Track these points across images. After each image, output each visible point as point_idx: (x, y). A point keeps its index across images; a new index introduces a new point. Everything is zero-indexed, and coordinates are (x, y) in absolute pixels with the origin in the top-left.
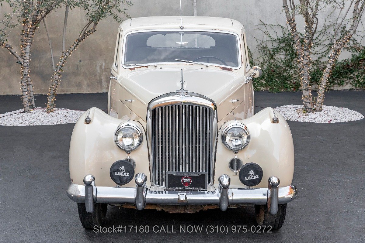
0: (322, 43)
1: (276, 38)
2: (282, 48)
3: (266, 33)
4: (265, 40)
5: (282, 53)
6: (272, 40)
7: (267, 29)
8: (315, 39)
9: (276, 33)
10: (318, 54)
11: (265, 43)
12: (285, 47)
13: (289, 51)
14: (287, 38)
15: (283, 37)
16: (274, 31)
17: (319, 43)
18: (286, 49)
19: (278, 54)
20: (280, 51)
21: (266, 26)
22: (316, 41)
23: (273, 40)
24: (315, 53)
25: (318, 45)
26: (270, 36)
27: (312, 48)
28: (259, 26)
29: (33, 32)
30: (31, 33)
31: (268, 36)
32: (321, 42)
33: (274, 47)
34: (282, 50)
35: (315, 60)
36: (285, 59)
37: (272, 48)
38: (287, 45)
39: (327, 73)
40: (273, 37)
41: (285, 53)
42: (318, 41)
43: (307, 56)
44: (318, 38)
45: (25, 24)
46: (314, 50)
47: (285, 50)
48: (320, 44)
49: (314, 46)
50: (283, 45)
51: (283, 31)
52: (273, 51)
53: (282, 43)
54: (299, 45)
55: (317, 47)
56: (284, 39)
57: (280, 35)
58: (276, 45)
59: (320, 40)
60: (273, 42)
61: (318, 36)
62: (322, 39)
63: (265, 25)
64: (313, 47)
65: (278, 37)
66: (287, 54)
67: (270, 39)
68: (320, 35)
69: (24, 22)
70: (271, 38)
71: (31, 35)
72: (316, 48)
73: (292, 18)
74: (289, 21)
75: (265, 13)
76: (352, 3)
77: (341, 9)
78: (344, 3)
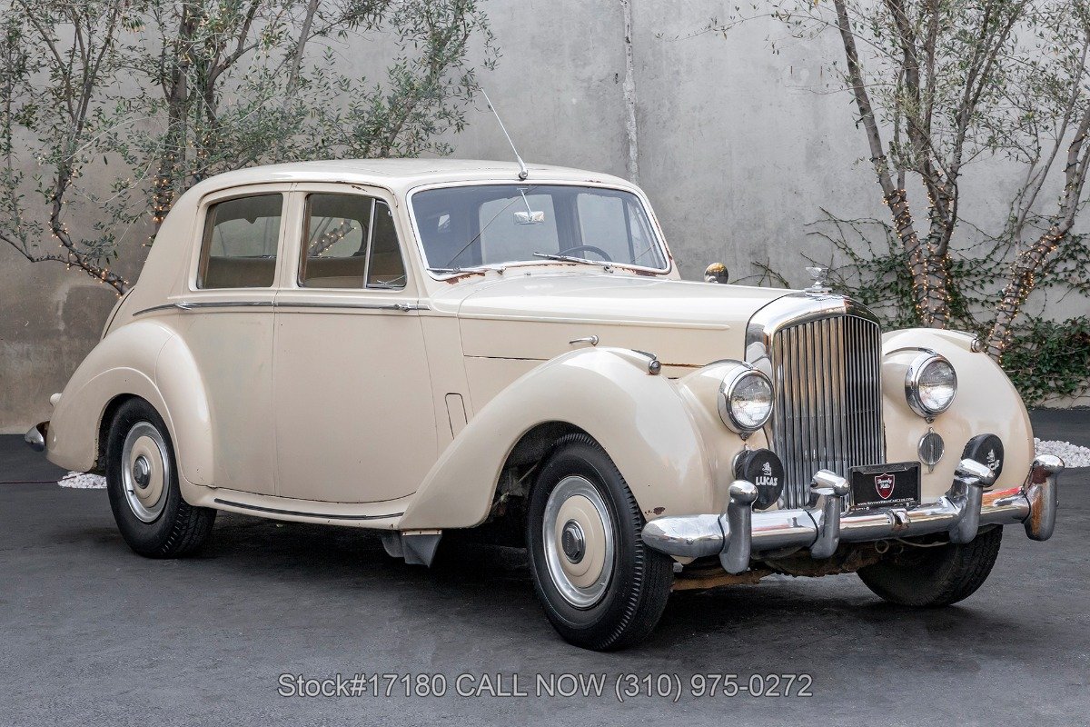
0: (1003, 272)
1: (869, 257)
2: (889, 287)
3: (839, 244)
4: (837, 265)
5: (888, 303)
6: (858, 263)
7: (843, 231)
8: (985, 262)
9: (869, 243)
10: (993, 303)
11: (840, 272)
12: (897, 284)
13: (910, 296)
14: (901, 258)
15: (889, 254)
16: (863, 239)
17: (997, 271)
18: (902, 291)
19: (877, 305)
20: (883, 296)
21: (840, 224)
22: (986, 267)
23: (860, 266)
24: (987, 302)
25: (993, 277)
26: (853, 254)
27: (976, 288)
28: (820, 224)
31: (847, 253)
32: (1002, 269)
33: (866, 283)
34: (888, 293)
35: (987, 320)
36: (899, 319)
37: (858, 286)
38: (903, 278)
39: (999, 337)
40: (862, 257)
41: (898, 302)
42: (992, 265)
43: (936, 290)
44: (992, 257)
46: (982, 291)
47: (897, 293)
48: (1000, 274)
49: (983, 281)
50: (890, 278)
51: (890, 239)
52: (862, 295)
53: (886, 272)
54: (918, 263)
55: (992, 282)
56: (894, 261)
57: (882, 250)
58: (869, 277)
59: (998, 264)
60: (861, 270)
61: (993, 253)
62: (1004, 261)
63: (835, 222)
64: (980, 282)
65: (874, 255)
66: (903, 305)
67: (853, 263)
68: (996, 249)
69: (158, 214)
70: (855, 260)
72: (987, 286)
73: (896, 188)
74: (888, 198)
75: (835, 188)
76: (1057, 146)
77: (1033, 163)
78: (1039, 148)
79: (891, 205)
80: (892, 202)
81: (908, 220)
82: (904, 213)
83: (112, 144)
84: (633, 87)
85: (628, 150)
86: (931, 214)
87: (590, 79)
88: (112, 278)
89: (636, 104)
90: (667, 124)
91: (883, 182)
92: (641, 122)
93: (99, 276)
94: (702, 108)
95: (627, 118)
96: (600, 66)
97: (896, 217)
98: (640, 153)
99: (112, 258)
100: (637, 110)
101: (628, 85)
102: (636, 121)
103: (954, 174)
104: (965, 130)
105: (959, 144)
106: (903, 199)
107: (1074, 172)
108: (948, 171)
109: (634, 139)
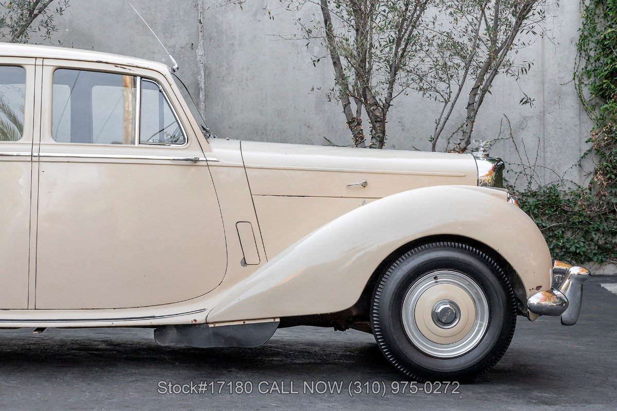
73: (355, 116)
74: (349, 123)
75: (334, 125)
76: (460, 89)
77: (446, 103)
78: (451, 92)
79: (350, 127)
80: (351, 125)
81: (362, 138)
82: (360, 133)
84: (203, 53)
85: (199, 94)
86: (371, 132)
87: (175, 46)
89: (204, 65)
90: (225, 78)
91: (346, 111)
92: (207, 76)
94: (248, 68)
95: (198, 73)
96: (182, 38)
97: (354, 136)
98: (206, 96)
100: (206, 68)
101: (200, 52)
102: (205, 74)
103: (388, 105)
104: (395, 74)
105: (391, 83)
106: (359, 124)
107: (473, 108)
108: (384, 102)
109: (203, 87)
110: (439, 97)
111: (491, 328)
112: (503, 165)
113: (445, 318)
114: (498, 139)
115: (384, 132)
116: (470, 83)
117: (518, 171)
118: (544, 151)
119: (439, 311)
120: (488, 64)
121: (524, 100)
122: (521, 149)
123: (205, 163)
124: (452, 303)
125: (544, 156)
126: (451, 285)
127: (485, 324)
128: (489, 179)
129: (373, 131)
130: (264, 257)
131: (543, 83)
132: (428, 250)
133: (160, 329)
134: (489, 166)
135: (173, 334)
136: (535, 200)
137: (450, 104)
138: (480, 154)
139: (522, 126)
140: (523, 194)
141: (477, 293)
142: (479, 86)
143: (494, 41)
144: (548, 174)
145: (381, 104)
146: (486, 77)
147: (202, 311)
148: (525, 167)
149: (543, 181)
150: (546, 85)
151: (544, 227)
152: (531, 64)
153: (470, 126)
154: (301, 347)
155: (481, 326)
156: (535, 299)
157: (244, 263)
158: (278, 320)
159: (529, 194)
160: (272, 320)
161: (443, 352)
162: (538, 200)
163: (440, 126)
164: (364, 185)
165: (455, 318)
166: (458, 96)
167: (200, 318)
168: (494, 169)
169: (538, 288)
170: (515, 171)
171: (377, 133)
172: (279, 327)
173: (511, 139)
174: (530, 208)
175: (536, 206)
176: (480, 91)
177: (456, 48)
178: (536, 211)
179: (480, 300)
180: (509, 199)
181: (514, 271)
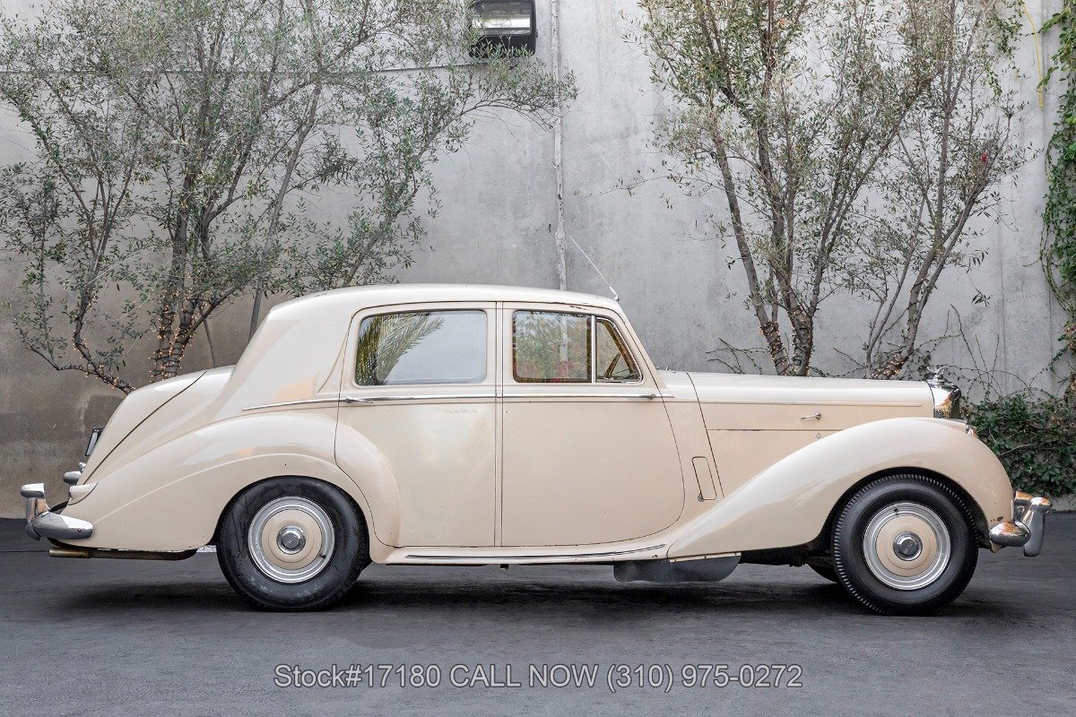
3: (736, 370)
7: (737, 358)
9: (759, 368)
16: (755, 365)
21: (734, 352)
28: (720, 353)
29: (180, 349)
30: (176, 351)
45: (163, 337)
63: (732, 350)
69: (162, 333)
71: (175, 356)
73: (770, 319)
74: (764, 329)
76: (900, 288)
77: (882, 302)
78: (887, 290)
79: (765, 334)
80: (766, 331)
81: (780, 346)
82: (776, 341)
83: (124, 274)
84: (563, 236)
86: (794, 341)
87: (528, 229)
88: (122, 385)
89: (566, 250)
90: (592, 267)
91: (760, 314)
92: (570, 264)
93: (112, 383)
94: (621, 254)
95: (557, 261)
96: (537, 218)
97: (770, 344)
99: (121, 367)
100: (567, 255)
101: (560, 234)
102: (566, 264)
103: (813, 309)
104: (822, 273)
105: (817, 284)
106: (776, 329)
107: (915, 309)
108: (809, 306)
109: (564, 278)
110: (873, 295)
111: (952, 559)
112: (960, 391)
113: (907, 549)
114: (945, 337)
115: (811, 344)
116: (912, 278)
117: (972, 378)
118: (1005, 352)
119: (900, 543)
120: (933, 257)
121: (978, 298)
122: (975, 349)
123: (660, 400)
124: (913, 535)
125: (1005, 358)
126: (911, 517)
127: (947, 555)
128: (946, 409)
129: (797, 340)
130: (721, 492)
131: (1001, 264)
132: (887, 483)
133: (619, 566)
134: (945, 394)
135: (632, 570)
136: (995, 415)
137: (887, 305)
138: (935, 381)
139: (975, 321)
140: (978, 407)
141: (938, 525)
142: (922, 283)
143: (938, 228)
144: (1011, 381)
145: (806, 308)
146: (932, 270)
147: (662, 546)
148: (981, 373)
149: (1005, 390)
150: (1005, 267)
151: (1007, 450)
152: (985, 254)
153: (912, 330)
154: (745, 588)
155: (943, 558)
156: (997, 530)
157: (701, 498)
158: (739, 554)
159: (987, 407)
160: (734, 555)
161: (906, 584)
162: (999, 415)
163: (876, 330)
164: (819, 417)
165: (918, 549)
166: (897, 295)
167: (661, 554)
168: (951, 397)
169: (1000, 519)
170: (968, 377)
171: (802, 343)
172: (741, 562)
173: (961, 337)
174: (989, 425)
175: (997, 423)
176: (924, 289)
177: (895, 240)
178: (996, 430)
179: (941, 531)
180: (968, 430)
181: (975, 503)
